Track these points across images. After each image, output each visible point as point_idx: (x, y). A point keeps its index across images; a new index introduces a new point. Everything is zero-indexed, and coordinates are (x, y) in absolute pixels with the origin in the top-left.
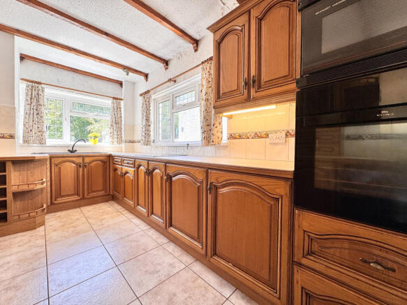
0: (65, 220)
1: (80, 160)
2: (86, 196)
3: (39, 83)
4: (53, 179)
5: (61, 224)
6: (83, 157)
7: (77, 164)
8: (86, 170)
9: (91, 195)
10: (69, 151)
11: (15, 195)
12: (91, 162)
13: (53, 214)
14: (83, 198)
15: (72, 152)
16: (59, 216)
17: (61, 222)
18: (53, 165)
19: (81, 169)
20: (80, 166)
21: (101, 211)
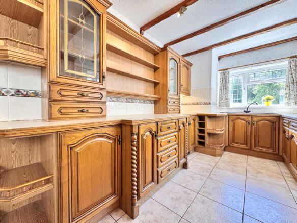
0: (233, 159)
1: (249, 119)
2: (253, 148)
3: (227, 69)
4: (230, 129)
5: (229, 160)
6: (252, 116)
7: (246, 122)
8: (253, 127)
9: (258, 149)
10: (244, 111)
11: (209, 134)
12: (259, 121)
13: (229, 152)
14: (250, 149)
15: (246, 112)
16: (231, 156)
17: (230, 159)
18: (230, 120)
19: (249, 126)
20: (249, 123)
21: (263, 166)
